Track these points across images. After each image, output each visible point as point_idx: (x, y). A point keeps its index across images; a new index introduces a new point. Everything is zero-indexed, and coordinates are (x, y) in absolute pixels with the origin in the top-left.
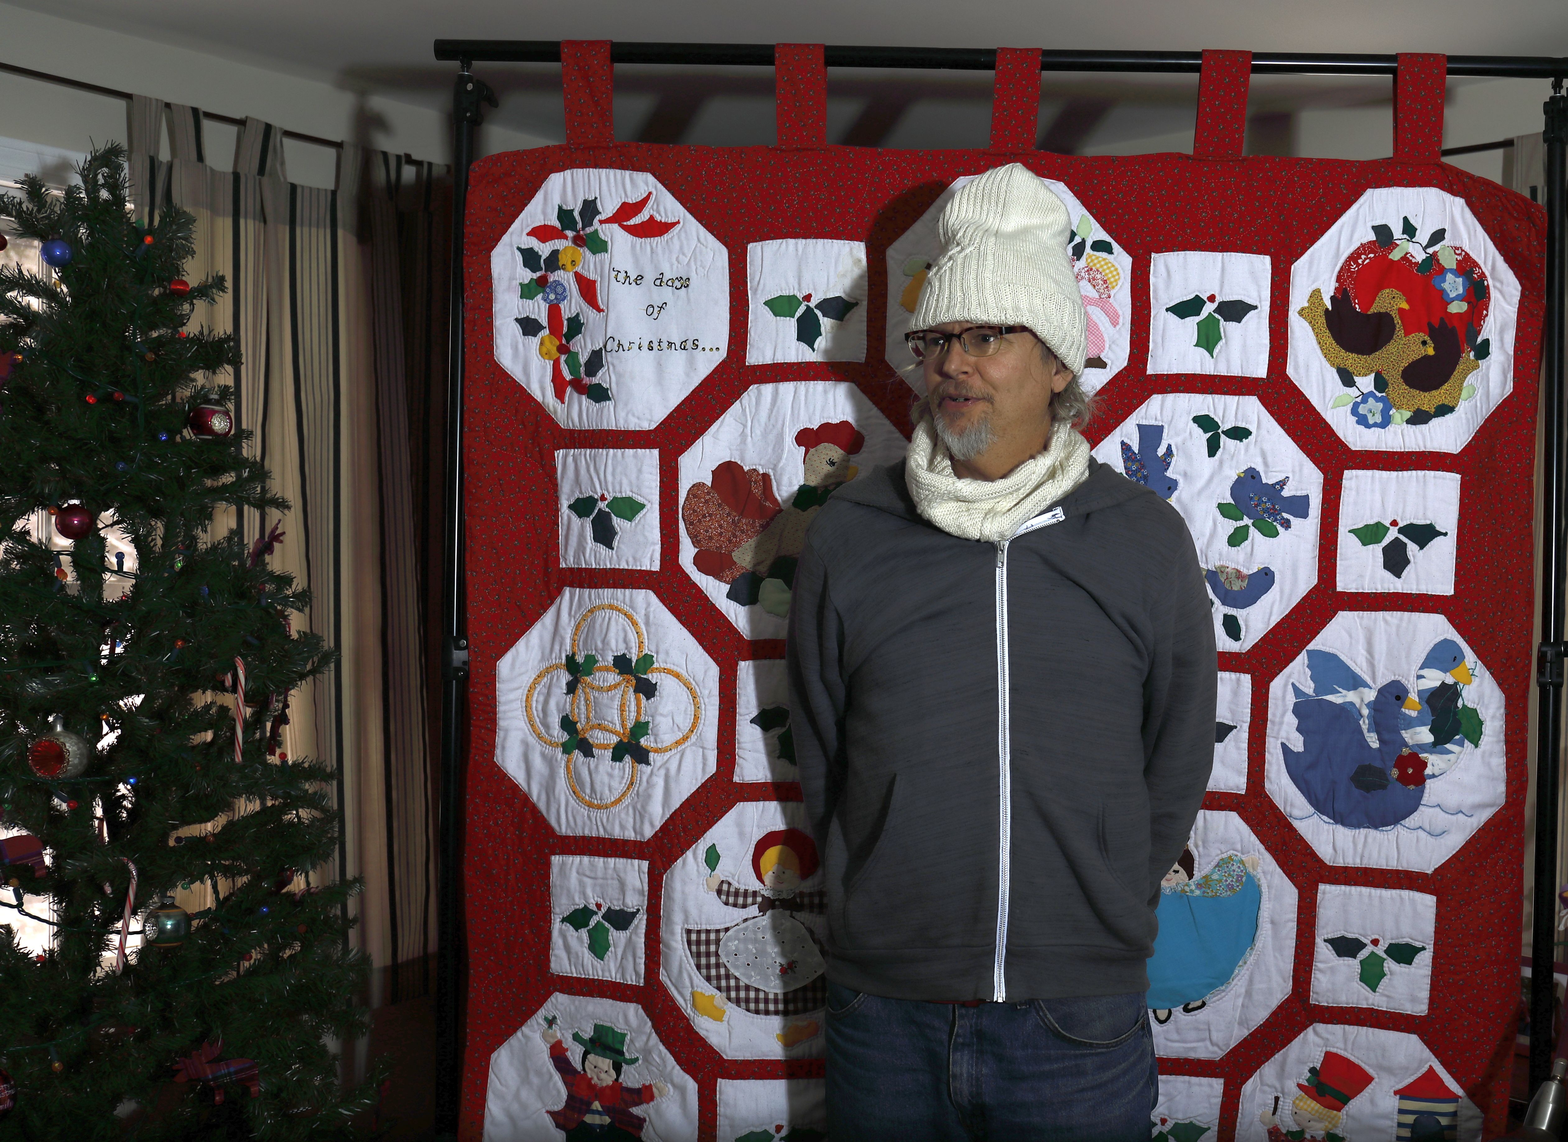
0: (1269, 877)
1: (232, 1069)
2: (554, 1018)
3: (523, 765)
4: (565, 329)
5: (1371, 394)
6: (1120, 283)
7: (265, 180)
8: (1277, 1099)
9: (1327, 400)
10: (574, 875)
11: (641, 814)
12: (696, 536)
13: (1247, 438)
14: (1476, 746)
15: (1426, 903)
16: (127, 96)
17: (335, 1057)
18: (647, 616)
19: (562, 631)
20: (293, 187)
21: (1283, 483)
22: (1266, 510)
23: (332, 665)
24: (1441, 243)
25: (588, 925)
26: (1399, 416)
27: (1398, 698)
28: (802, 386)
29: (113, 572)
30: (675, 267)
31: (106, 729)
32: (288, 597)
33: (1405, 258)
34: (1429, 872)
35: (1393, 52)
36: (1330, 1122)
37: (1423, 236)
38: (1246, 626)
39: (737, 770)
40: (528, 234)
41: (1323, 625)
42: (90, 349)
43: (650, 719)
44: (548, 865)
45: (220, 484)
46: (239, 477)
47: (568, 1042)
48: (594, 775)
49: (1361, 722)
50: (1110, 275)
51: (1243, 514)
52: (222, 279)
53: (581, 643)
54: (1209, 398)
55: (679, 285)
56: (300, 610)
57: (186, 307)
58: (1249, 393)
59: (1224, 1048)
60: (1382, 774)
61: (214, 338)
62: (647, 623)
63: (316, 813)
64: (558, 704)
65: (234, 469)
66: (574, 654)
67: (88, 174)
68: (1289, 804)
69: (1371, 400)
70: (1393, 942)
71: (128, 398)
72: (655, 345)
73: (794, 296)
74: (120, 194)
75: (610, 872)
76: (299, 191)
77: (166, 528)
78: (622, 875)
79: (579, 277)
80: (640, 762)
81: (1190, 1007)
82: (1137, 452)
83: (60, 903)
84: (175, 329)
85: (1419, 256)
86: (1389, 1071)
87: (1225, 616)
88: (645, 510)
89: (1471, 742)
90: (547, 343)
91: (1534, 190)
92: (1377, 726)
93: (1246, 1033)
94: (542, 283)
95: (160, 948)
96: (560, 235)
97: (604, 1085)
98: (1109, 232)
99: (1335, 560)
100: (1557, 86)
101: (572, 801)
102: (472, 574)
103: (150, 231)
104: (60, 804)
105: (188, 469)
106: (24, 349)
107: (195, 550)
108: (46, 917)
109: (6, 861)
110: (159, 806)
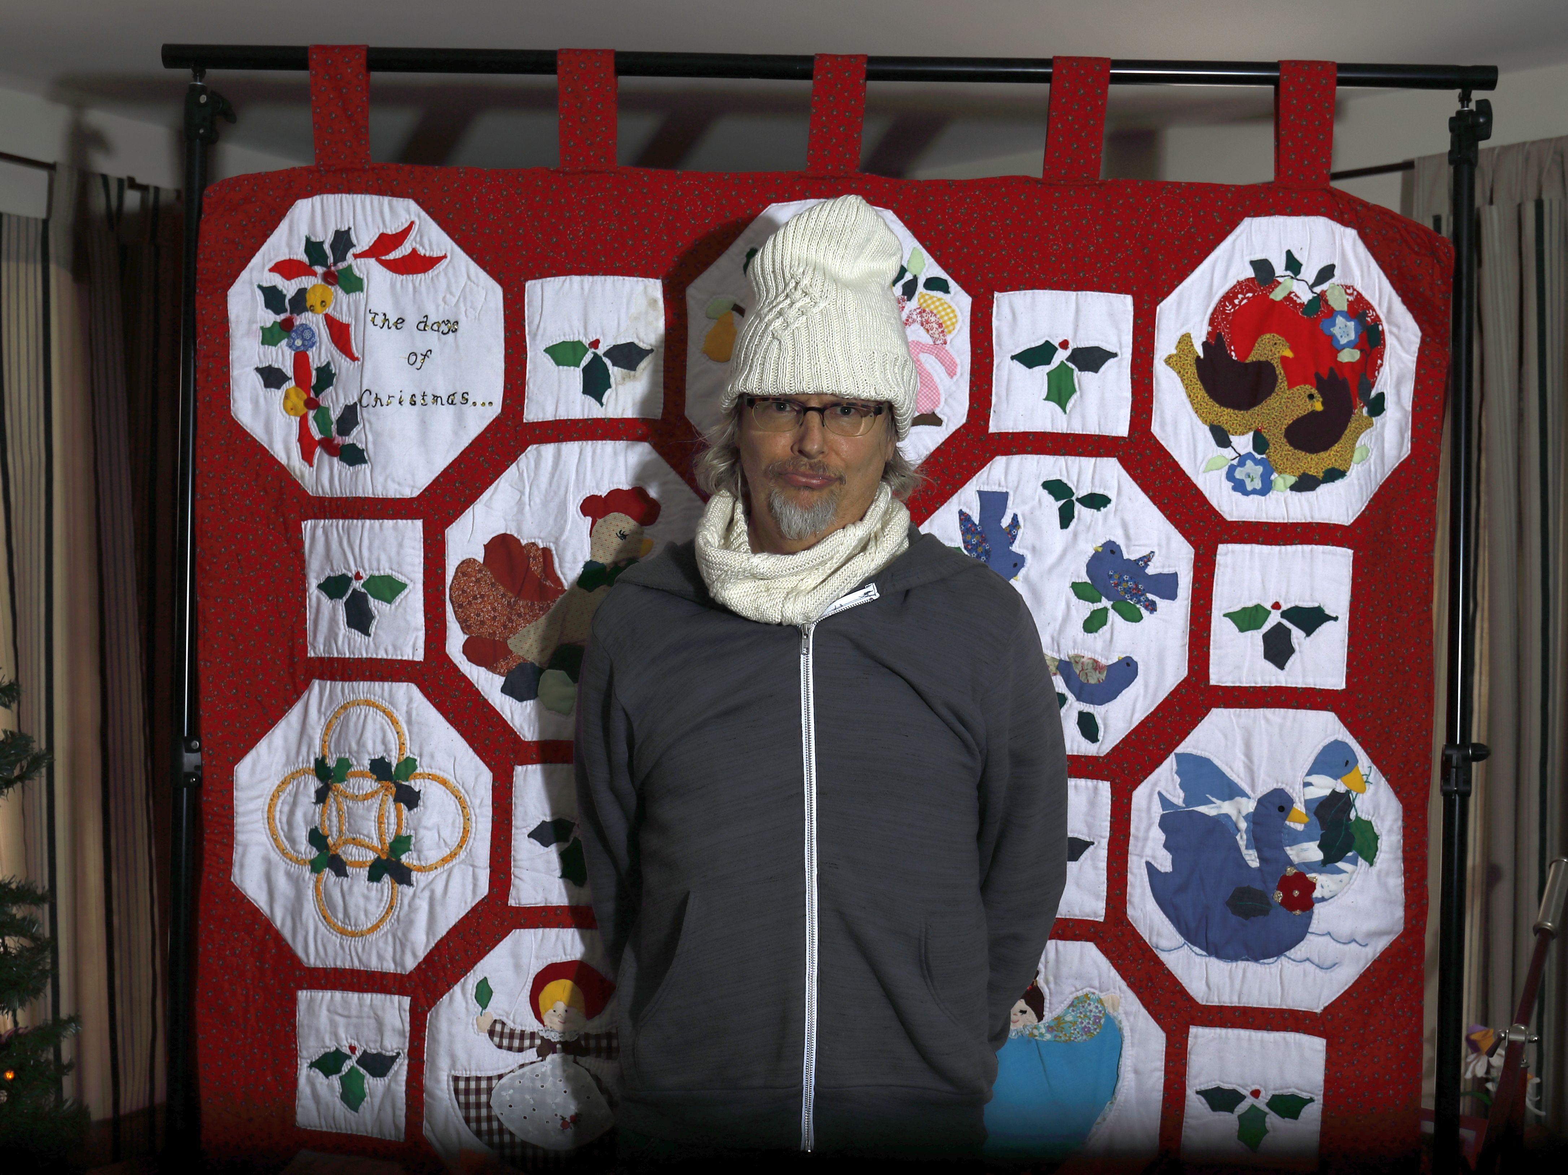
0: (1132, 1019)
3: (264, 886)
4: (314, 381)
5: (1249, 456)
6: (958, 327)
9: (1199, 462)
10: (324, 1013)
11: (402, 943)
13: (1105, 506)
14: (1371, 864)
15: (1315, 1046)
18: (409, 714)
19: (310, 731)
20: (2, 217)
21: (1147, 559)
22: (1128, 591)
23: (44, 771)
24: (1330, 281)
25: (339, 1071)
26: (1282, 481)
27: (1281, 809)
28: (588, 445)
30: (441, 309)
33: (1288, 298)
34: (1318, 1011)
35: (1274, 59)
37: (1309, 273)
38: (1105, 724)
39: (513, 892)
40: (271, 270)
41: (1194, 724)
43: (412, 833)
44: (294, 1001)
48: (347, 898)
49: (1238, 837)
50: (946, 318)
51: (1101, 595)
53: (332, 745)
54: (1061, 460)
55: (444, 328)
58: (1108, 455)
62: (409, 722)
63: (25, 942)
64: (305, 814)
66: (324, 758)
68: (1155, 933)
69: (1249, 463)
70: (1277, 1093)
72: (418, 400)
73: (578, 342)
75: (366, 1009)
76: (5, 220)
78: (380, 1013)
79: (330, 321)
80: (401, 882)
82: (977, 522)
85: (1305, 296)
87: (1081, 715)
88: (406, 591)
89: (1366, 859)
90: (293, 396)
91: (1437, 220)
92: (1256, 842)
94: (287, 326)
96: (308, 271)
98: (945, 267)
99: (1209, 648)
100: (1465, 99)
101: (322, 928)
102: (205, 665)
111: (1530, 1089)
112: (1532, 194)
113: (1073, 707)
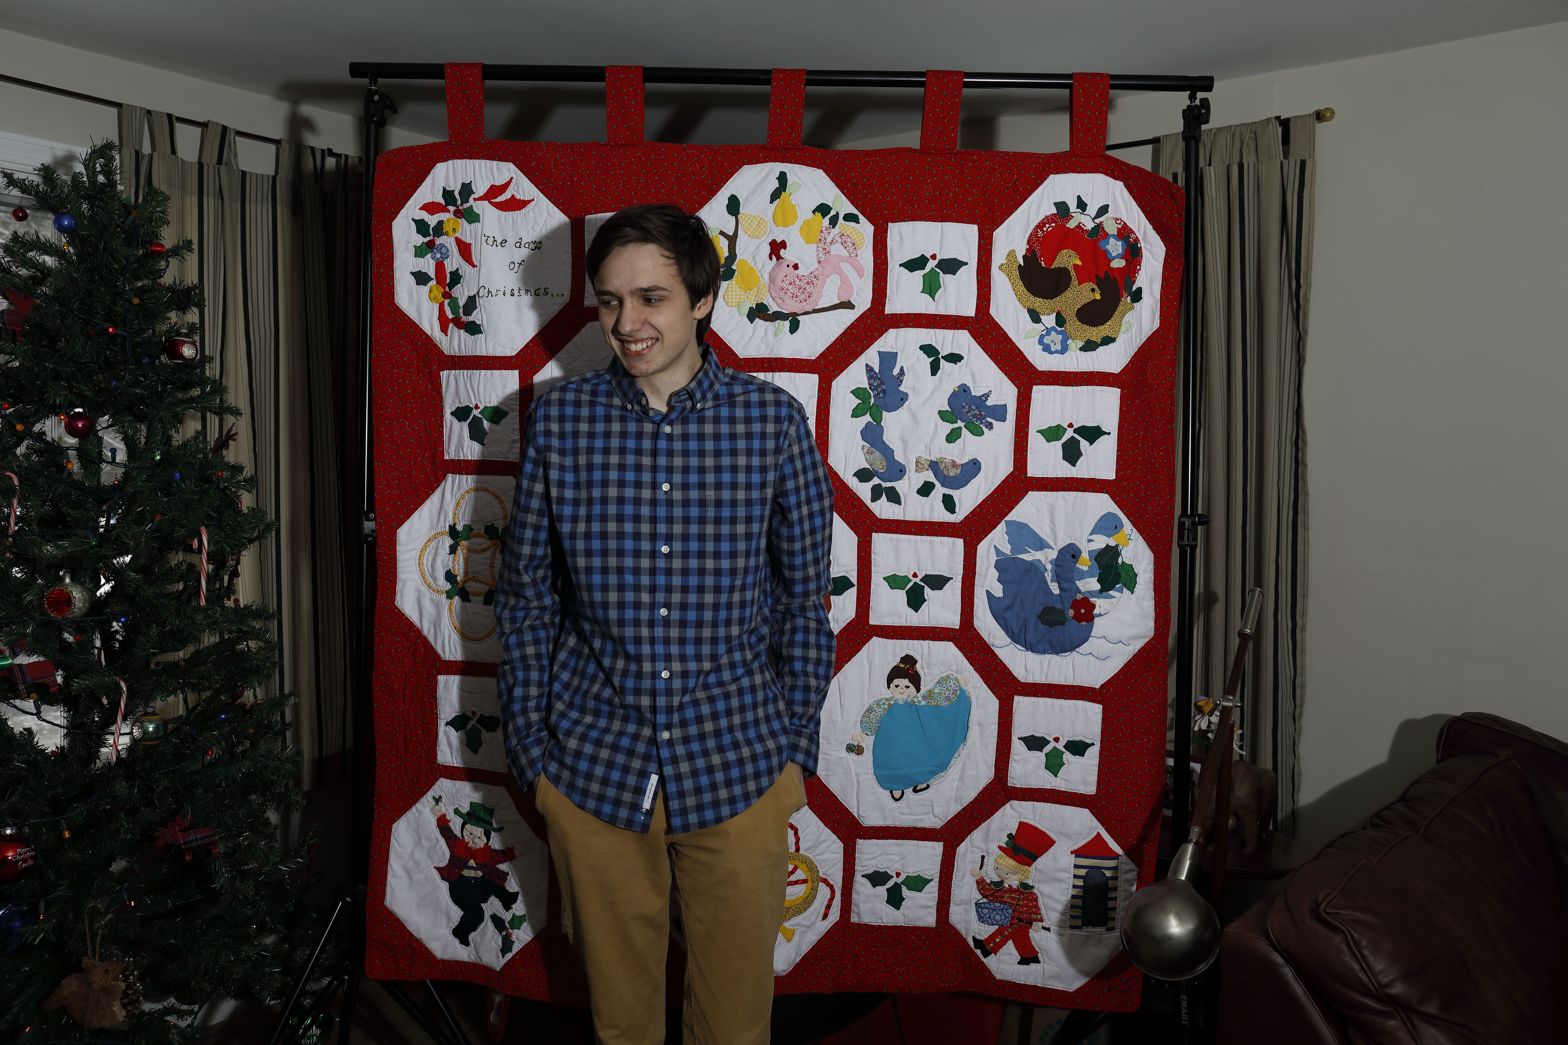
0: (977, 691)
1: (198, 836)
2: (440, 797)
3: (417, 608)
4: (448, 280)
5: (1053, 328)
6: (865, 246)
7: (223, 168)
8: (983, 857)
9: (1020, 333)
10: (455, 690)
13: (960, 361)
14: (1132, 593)
15: (1095, 710)
16: (118, 105)
17: (276, 828)
19: (445, 507)
20: (244, 173)
21: (987, 396)
23: (274, 533)
24: (1106, 215)
25: (465, 727)
26: (1075, 345)
27: (1074, 556)
29: (108, 463)
30: (530, 233)
31: (103, 581)
32: (240, 481)
33: (1078, 226)
34: (1097, 687)
35: (1069, 72)
36: (1023, 875)
37: (1092, 210)
38: (960, 502)
40: (420, 209)
41: (1017, 502)
42: (90, 295)
44: (435, 682)
45: (189, 396)
46: (203, 391)
49: (1046, 575)
51: (957, 418)
52: (190, 242)
53: (460, 516)
54: (932, 332)
55: (533, 246)
56: (249, 492)
57: (163, 263)
58: (962, 328)
59: (943, 819)
60: (1062, 613)
61: (184, 287)
63: (262, 644)
64: (443, 562)
65: (199, 385)
66: (455, 525)
67: (89, 163)
68: (992, 636)
69: (1053, 333)
70: (1070, 739)
71: (118, 332)
72: (516, 292)
74: (113, 179)
75: (482, 687)
76: (248, 176)
77: (148, 429)
79: (458, 241)
81: (918, 788)
82: (877, 372)
83: (69, 711)
84: (154, 280)
85: (1089, 225)
86: (1067, 836)
87: (944, 495)
88: (508, 416)
89: (1129, 590)
90: (435, 290)
91: (1175, 176)
92: (1058, 578)
93: (960, 808)
94: (431, 245)
95: (144, 746)
96: (444, 209)
97: (478, 847)
98: (857, 207)
99: (1027, 453)
100: (1192, 97)
101: (453, 635)
102: (378, 464)
103: (136, 207)
104: (69, 637)
105: (164, 385)
106: (41, 295)
107: (170, 446)
108: (58, 722)
109: (28, 680)
110: (142, 639)
111: (1236, 737)
112: (1236, 159)
113: (939, 491)
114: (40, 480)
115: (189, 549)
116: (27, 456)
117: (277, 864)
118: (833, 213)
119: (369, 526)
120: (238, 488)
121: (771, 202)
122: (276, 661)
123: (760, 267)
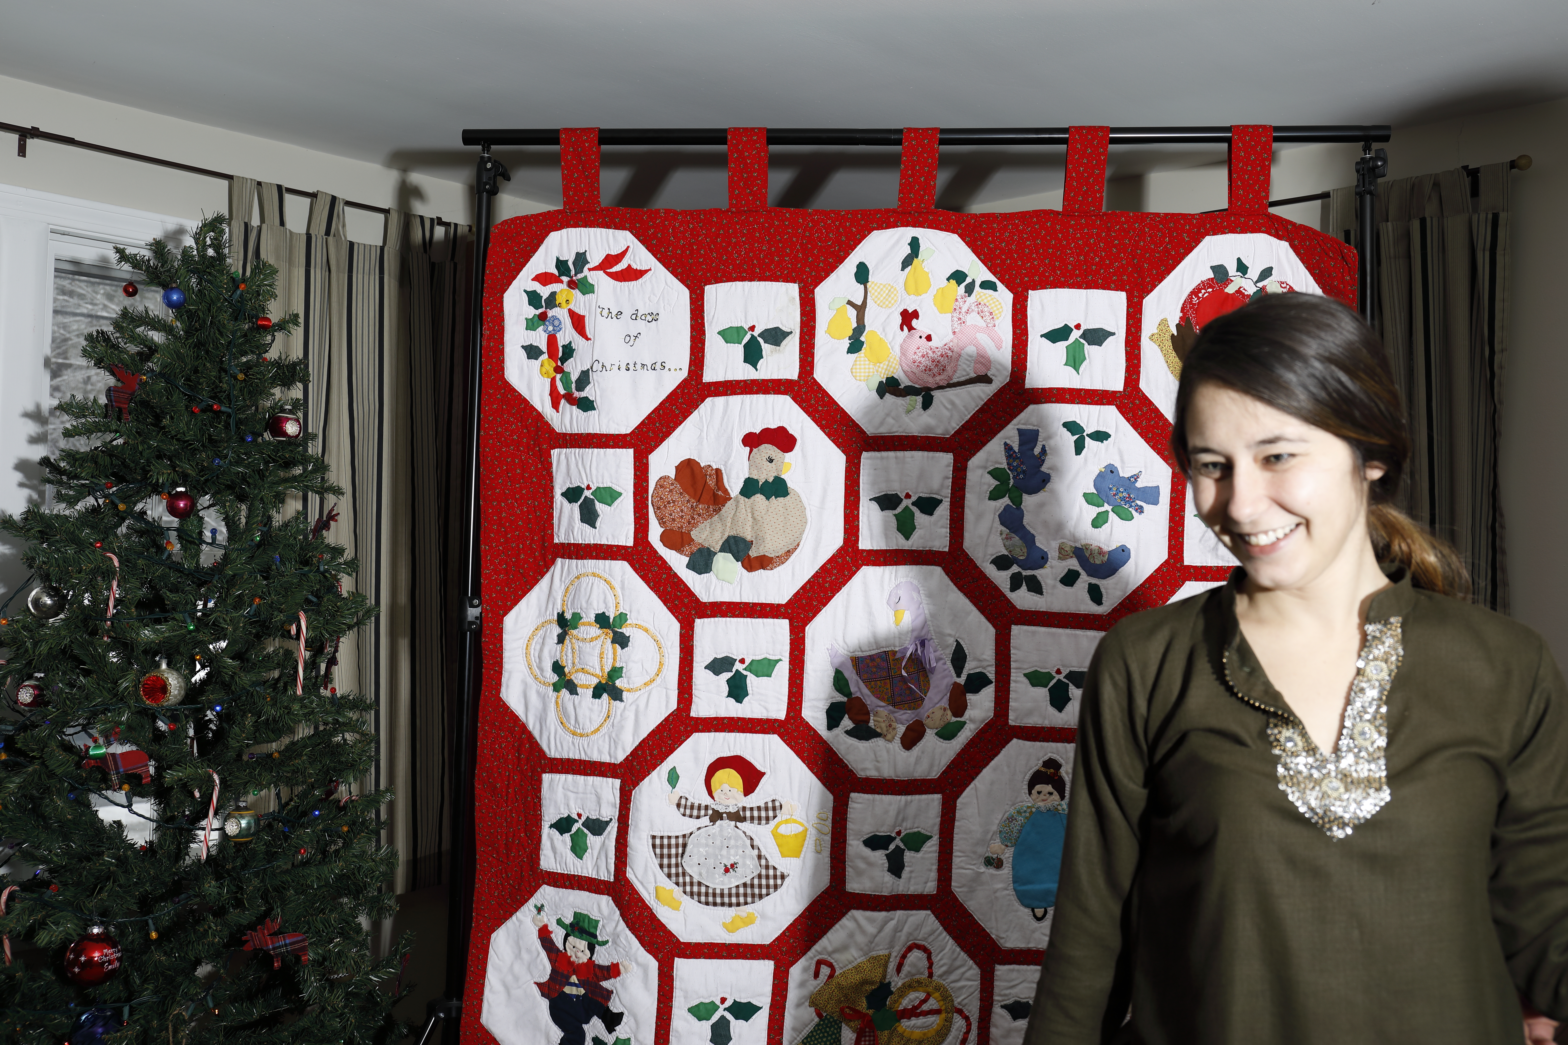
1: (288, 941)
2: (542, 906)
3: (522, 700)
4: (560, 354)
6: (1003, 315)
7: (331, 239)
10: (560, 790)
11: (614, 742)
12: (662, 519)
13: (1107, 440)
16: (229, 177)
17: (367, 934)
18: (622, 582)
19: (554, 593)
20: (352, 244)
22: (1123, 499)
23: (373, 619)
24: (1269, 279)
25: (570, 831)
28: (747, 398)
29: (208, 544)
30: (647, 305)
31: (198, 667)
32: (341, 564)
33: (1238, 291)
35: (1228, 125)
37: (1254, 273)
38: (1107, 593)
39: (693, 707)
40: (533, 280)
41: (1173, 592)
42: (196, 371)
43: (624, 665)
44: (540, 781)
45: (291, 475)
46: (305, 470)
47: (553, 927)
48: (577, 710)
52: (297, 316)
53: (569, 603)
54: (1076, 407)
55: (649, 318)
56: (349, 575)
57: (269, 338)
58: (1109, 403)
61: (289, 362)
62: (623, 588)
63: (357, 736)
64: (550, 652)
65: (302, 464)
66: (563, 612)
67: (198, 237)
71: (223, 409)
72: (631, 367)
73: (742, 327)
74: (222, 252)
75: (589, 788)
76: (356, 247)
77: (250, 509)
78: (599, 790)
79: (572, 313)
80: (615, 700)
83: (160, 804)
84: (260, 354)
85: (1251, 290)
87: (1090, 584)
88: (622, 497)
90: (546, 365)
94: (543, 317)
95: (235, 843)
96: (557, 280)
97: (581, 962)
98: (994, 274)
99: (1183, 539)
100: (1367, 149)
101: (560, 731)
102: (484, 547)
103: (244, 280)
104: (162, 725)
105: (267, 463)
106: (148, 372)
107: (270, 527)
108: (148, 815)
109: (121, 770)
110: (236, 729)
113: (1084, 580)
114: (141, 562)
115: (287, 635)
116: (127, 536)
117: (367, 974)
118: (968, 280)
119: (473, 613)
120: (339, 571)
121: (903, 270)
122: (373, 754)
123: (891, 339)
